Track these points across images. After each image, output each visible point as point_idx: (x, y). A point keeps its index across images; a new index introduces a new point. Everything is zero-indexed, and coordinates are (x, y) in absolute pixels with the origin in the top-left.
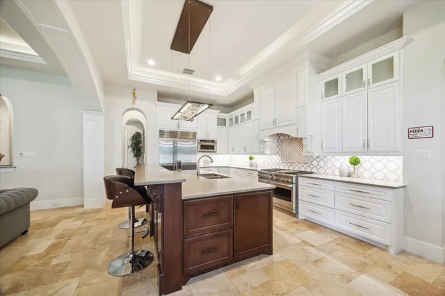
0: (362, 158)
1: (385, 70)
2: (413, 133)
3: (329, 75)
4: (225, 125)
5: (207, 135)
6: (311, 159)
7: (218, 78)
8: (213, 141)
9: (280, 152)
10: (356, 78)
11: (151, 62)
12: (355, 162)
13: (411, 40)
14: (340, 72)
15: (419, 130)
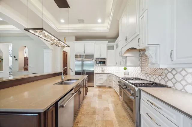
4: (113, 49)
5: (101, 55)
6: (166, 72)
7: (99, 21)
8: (104, 59)
9: (140, 65)
11: (62, 21)
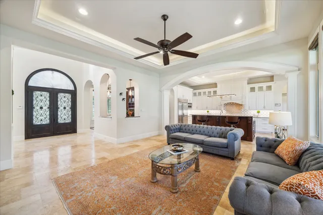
0: (260, 111)
1: (269, 88)
2: (276, 105)
3: (252, 86)
5: (190, 101)
8: (191, 104)
9: (225, 109)
10: (261, 89)
12: (258, 112)
13: (275, 83)
14: (256, 86)
15: (277, 104)
